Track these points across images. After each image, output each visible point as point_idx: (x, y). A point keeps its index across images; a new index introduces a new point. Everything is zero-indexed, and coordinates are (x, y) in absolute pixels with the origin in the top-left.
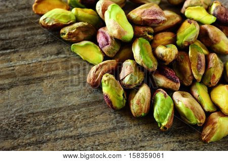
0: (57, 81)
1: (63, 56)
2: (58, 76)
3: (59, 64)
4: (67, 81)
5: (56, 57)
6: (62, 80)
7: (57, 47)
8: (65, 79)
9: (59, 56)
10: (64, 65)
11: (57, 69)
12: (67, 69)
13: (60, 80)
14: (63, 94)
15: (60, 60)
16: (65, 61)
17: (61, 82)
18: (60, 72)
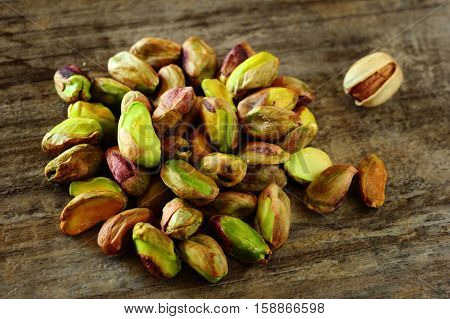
0: (30, 259)
1: (40, 215)
2: (31, 251)
3: (33, 229)
4: (46, 259)
5: (29, 217)
6: (38, 257)
7: (30, 199)
8: (44, 256)
9: (33, 215)
10: (43, 231)
11: (30, 238)
12: (46, 238)
13: (35, 258)
14: (40, 283)
15: (35, 223)
16: (44, 225)
17: (36, 261)
18: (35, 243)
